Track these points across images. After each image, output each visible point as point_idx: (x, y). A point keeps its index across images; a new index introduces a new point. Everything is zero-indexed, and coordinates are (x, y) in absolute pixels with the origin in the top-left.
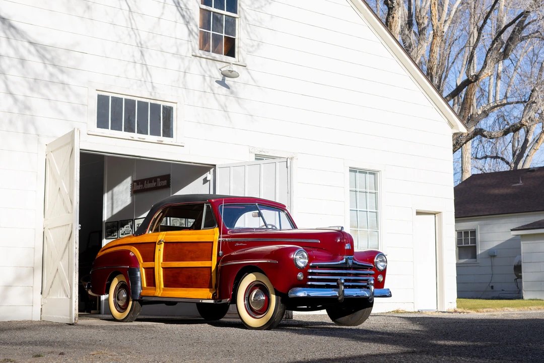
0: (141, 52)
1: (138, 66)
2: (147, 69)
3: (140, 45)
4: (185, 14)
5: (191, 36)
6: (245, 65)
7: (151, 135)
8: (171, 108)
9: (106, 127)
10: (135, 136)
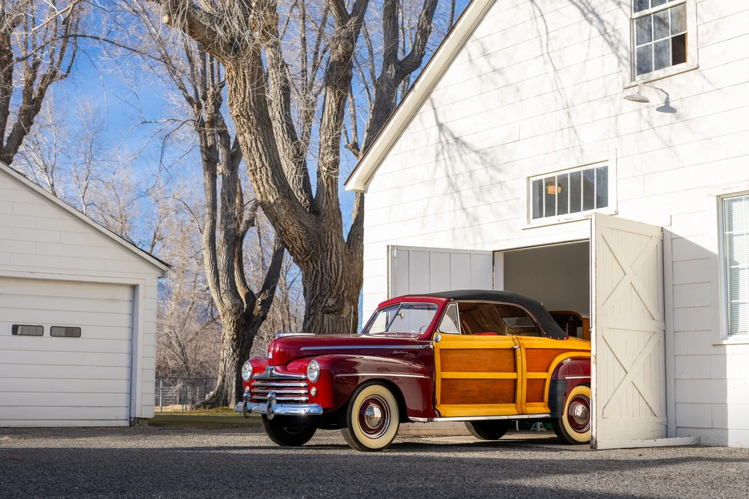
0: (568, 113)
1: (566, 131)
2: (575, 131)
3: (567, 107)
4: (613, 39)
5: (621, 65)
6: (695, 66)
7: (584, 210)
8: (606, 168)
9: (541, 216)
10: (563, 217)
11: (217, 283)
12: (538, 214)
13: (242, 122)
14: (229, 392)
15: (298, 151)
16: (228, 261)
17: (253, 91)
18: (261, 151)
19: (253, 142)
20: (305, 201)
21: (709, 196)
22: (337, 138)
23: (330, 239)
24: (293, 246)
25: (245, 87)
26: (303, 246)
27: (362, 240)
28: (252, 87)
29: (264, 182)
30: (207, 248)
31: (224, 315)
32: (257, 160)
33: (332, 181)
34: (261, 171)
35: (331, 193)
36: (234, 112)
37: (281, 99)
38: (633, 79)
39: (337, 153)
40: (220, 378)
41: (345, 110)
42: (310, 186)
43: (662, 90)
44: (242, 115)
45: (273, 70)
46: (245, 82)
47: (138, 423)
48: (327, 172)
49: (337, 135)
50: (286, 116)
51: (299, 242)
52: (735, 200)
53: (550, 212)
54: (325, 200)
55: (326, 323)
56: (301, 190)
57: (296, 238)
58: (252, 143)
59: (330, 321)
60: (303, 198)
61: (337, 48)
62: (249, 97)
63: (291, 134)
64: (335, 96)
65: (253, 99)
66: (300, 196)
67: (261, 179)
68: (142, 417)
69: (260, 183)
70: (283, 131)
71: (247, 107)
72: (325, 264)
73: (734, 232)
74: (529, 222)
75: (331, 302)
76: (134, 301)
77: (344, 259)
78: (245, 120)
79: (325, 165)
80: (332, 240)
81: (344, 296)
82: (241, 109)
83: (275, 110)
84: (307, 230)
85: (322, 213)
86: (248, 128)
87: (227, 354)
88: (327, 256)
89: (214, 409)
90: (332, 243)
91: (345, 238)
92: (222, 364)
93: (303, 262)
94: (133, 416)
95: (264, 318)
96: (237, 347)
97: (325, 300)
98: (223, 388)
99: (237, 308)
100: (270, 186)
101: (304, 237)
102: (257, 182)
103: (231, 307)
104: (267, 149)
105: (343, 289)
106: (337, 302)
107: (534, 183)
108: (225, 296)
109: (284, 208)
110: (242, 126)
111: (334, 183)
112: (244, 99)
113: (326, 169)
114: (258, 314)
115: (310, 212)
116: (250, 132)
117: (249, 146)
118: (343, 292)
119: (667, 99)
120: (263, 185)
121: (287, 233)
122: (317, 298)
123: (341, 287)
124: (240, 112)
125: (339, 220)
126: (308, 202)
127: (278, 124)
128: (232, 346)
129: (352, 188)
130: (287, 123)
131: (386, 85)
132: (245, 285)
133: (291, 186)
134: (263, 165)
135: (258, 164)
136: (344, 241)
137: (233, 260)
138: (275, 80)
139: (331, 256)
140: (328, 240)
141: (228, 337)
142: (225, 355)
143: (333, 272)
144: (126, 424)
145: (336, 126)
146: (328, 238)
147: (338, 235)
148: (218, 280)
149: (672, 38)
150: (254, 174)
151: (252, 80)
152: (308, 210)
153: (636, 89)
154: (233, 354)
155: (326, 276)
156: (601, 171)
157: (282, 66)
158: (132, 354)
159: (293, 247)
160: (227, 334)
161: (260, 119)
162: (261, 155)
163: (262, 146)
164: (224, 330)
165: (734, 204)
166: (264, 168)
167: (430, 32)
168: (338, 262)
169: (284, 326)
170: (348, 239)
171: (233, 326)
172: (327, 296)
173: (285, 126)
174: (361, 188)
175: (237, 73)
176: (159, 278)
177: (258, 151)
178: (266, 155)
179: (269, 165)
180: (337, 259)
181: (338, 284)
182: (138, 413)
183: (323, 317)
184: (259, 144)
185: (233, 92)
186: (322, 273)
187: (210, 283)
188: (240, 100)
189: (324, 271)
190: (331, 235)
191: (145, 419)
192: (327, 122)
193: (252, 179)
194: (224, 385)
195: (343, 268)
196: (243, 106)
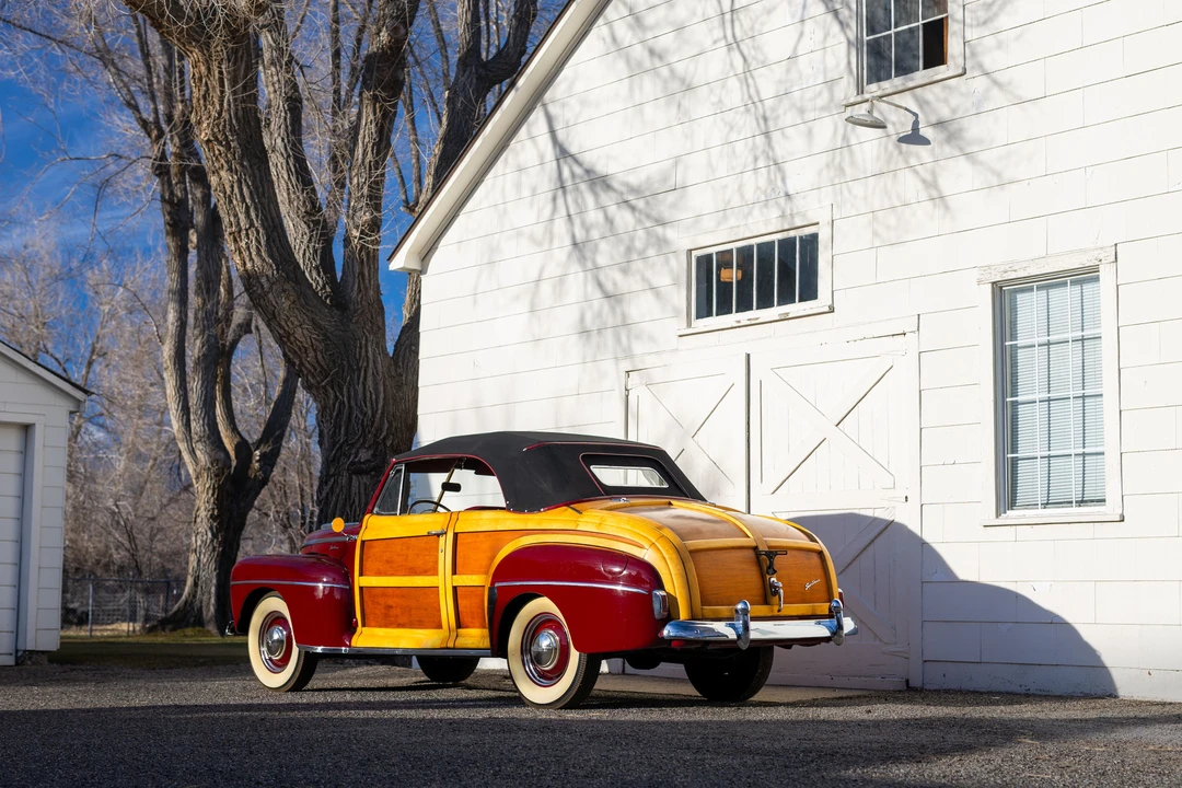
6: (960, 71)
7: (779, 304)
8: (814, 237)
9: (709, 314)
10: (745, 316)
11: (187, 425)
12: (704, 311)
13: (217, 152)
14: (204, 604)
15: (314, 206)
16: (206, 388)
17: (235, 100)
18: (248, 201)
19: (235, 185)
20: (324, 287)
21: (980, 282)
22: (377, 183)
23: (363, 350)
24: (301, 361)
25: (222, 92)
26: (318, 361)
27: (417, 353)
28: (234, 93)
29: (254, 253)
30: (171, 367)
31: (197, 478)
32: (242, 217)
33: (368, 254)
34: (247, 235)
35: (367, 274)
36: (203, 134)
37: (285, 118)
38: (861, 91)
39: (377, 208)
40: (190, 581)
41: (392, 136)
42: (332, 263)
43: (906, 109)
44: (217, 139)
45: (273, 69)
46: (222, 85)
47: (30, 658)
48: (360, 238)
49: (377, 177)
50: (294, 145)
51: (312, 354)
52: (1023, 291)
53: (724, 309)
54: (356, 286)
55: (354, 489)
56: (317, 268)
57: (306, 349)
58: (232, 187)
59: (362, 486)
60: (321, 282)
61: (378, 34)
62: (229, 110)
63: (302, 176)
64: (375, 114)
65: (236, 114)
66: (314, 279)
67: (248, 248)
68: (37, 649)
69: (246, 254)
70: (289, 170)
71: (224, 126)
72: (356, 391)
73: (1020, 342)
74: (689, 325)
75: (364, 455)
76: (26, 451)
77: (388, 383)
78: (221, 148)
79: (357, 227)
80: (367, 351)
81: (385, 444)
82: (216, 130)
83: (276, 135)
84: (325, 335)
85: (352, 307)
86: (227, 162)
87: (202, 541)
88: (359, 379)
89: (179, 631)
90: (367, 356)
91: (390, 349)
92: (193, 558)
93: (317, 388)
94: (21, 647)
95: (264, 482)
96: (218, 530)
97: (354, 451)
98: (194, 596)
99: (220, 465)
100: (264, 260)
101: (321, 346)
102: (240, 253)
103: (209, 465)
104: (258, 198)
105: (384, 433)
106: (374, 455)
107: (699, 259)
108: (200, 446)
109: (287, 298)
110: (217, 158)
111: (372, 257)
112: (220, 114)
113: (358, 234)
114: (256, 476)
115: (332, 306)
116: (230, 169)
117: (228, 192)
118: (385, 438)
119: (916, 124)
120: (251, 259)
121: (292, 339)
122: (341, 447)
123: (380, 429)
124: (214, 134)
125: (379, 319)
126: (328, 289)
127: (281, 160)
128: (211, 528)
129: (401, 266)
130: (296, 158)
131: (461, 99)
132: (234, 428)
133: (301, 262)
134: (252, 225)
135: (244, 223)
136: (387, 354)
137: (214, 388)
138: (277, 86)
139: (365, 378)
140: (360, 353)
141: (203, 513)
142: (199, 543)
143: (368, 405)
144: (10, 661)
145: (377, 162)
146: (361, 348)
147: (377, 344)
148: (188, 420)
149: (924, 25)
150: (235, 240)
151: (234, 82)
152: (328, 301)
153: (866, 106)
154: (212, 541)
155: (356, 412)
156: (806, 240)
157: (289, 63)
158: (21, 543)
159: (301, 364)
160: (202, 508)
161: (247, 149)
162: (247, 208)
163: (251, 193)
164: (197, 502)
165: (1020, 297)
166: (253, 229)
167: (534, 16)
168: (376, 389)
169: (302, 496)
170: (395, 351)
171: (213, 495)
172: (358, 445)
173: (291, 162)
174: (415, 265)
175: (209, 69)
176: (71, 413)
177: (243, 200)
178: (256, 209)
179: (263, 225)
180: (376, 384)
181: (376, 424)
182: (32, 643)
183: (350, 480)
184: (245, 189)
185: (202, 102)
186: (350, 407)
187: (176, 425)
188: (214, 114)
189: (353, 403)
190: (366, 344)
191: (43, 652)
192: (360, 157)
193: (233, 248)
194: (196, 592)
195: (384, 399)
196: (218, 125)
